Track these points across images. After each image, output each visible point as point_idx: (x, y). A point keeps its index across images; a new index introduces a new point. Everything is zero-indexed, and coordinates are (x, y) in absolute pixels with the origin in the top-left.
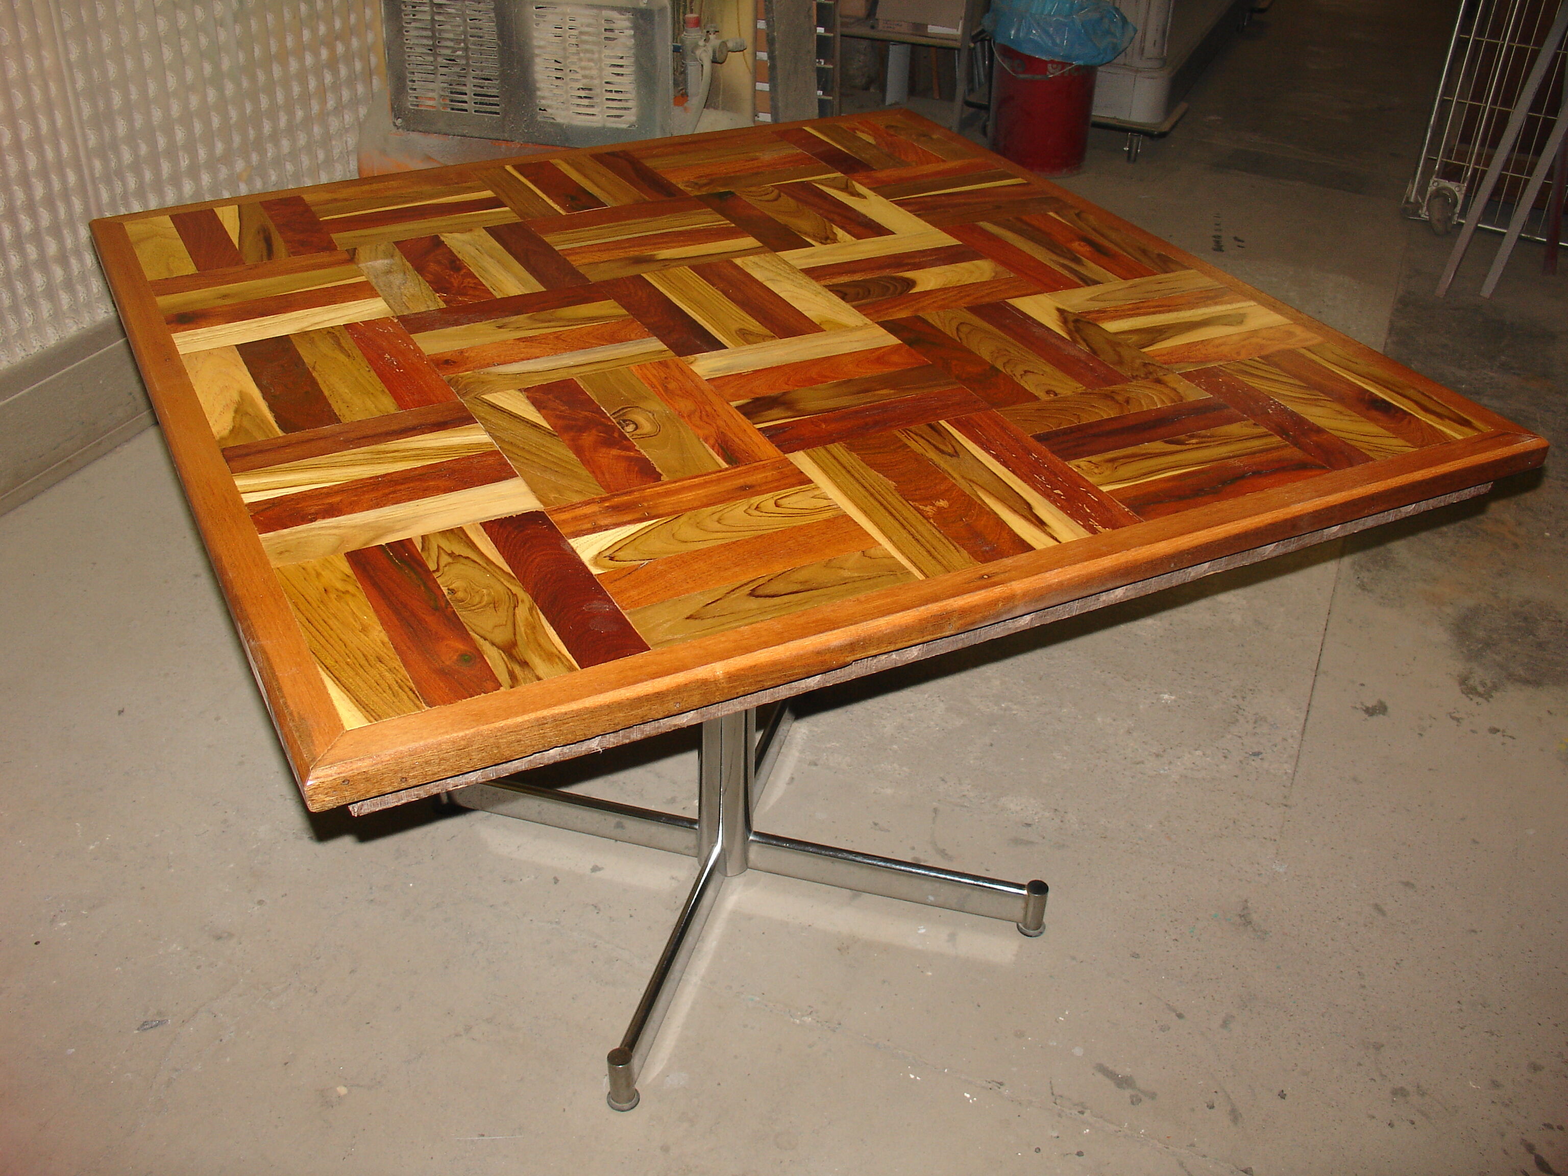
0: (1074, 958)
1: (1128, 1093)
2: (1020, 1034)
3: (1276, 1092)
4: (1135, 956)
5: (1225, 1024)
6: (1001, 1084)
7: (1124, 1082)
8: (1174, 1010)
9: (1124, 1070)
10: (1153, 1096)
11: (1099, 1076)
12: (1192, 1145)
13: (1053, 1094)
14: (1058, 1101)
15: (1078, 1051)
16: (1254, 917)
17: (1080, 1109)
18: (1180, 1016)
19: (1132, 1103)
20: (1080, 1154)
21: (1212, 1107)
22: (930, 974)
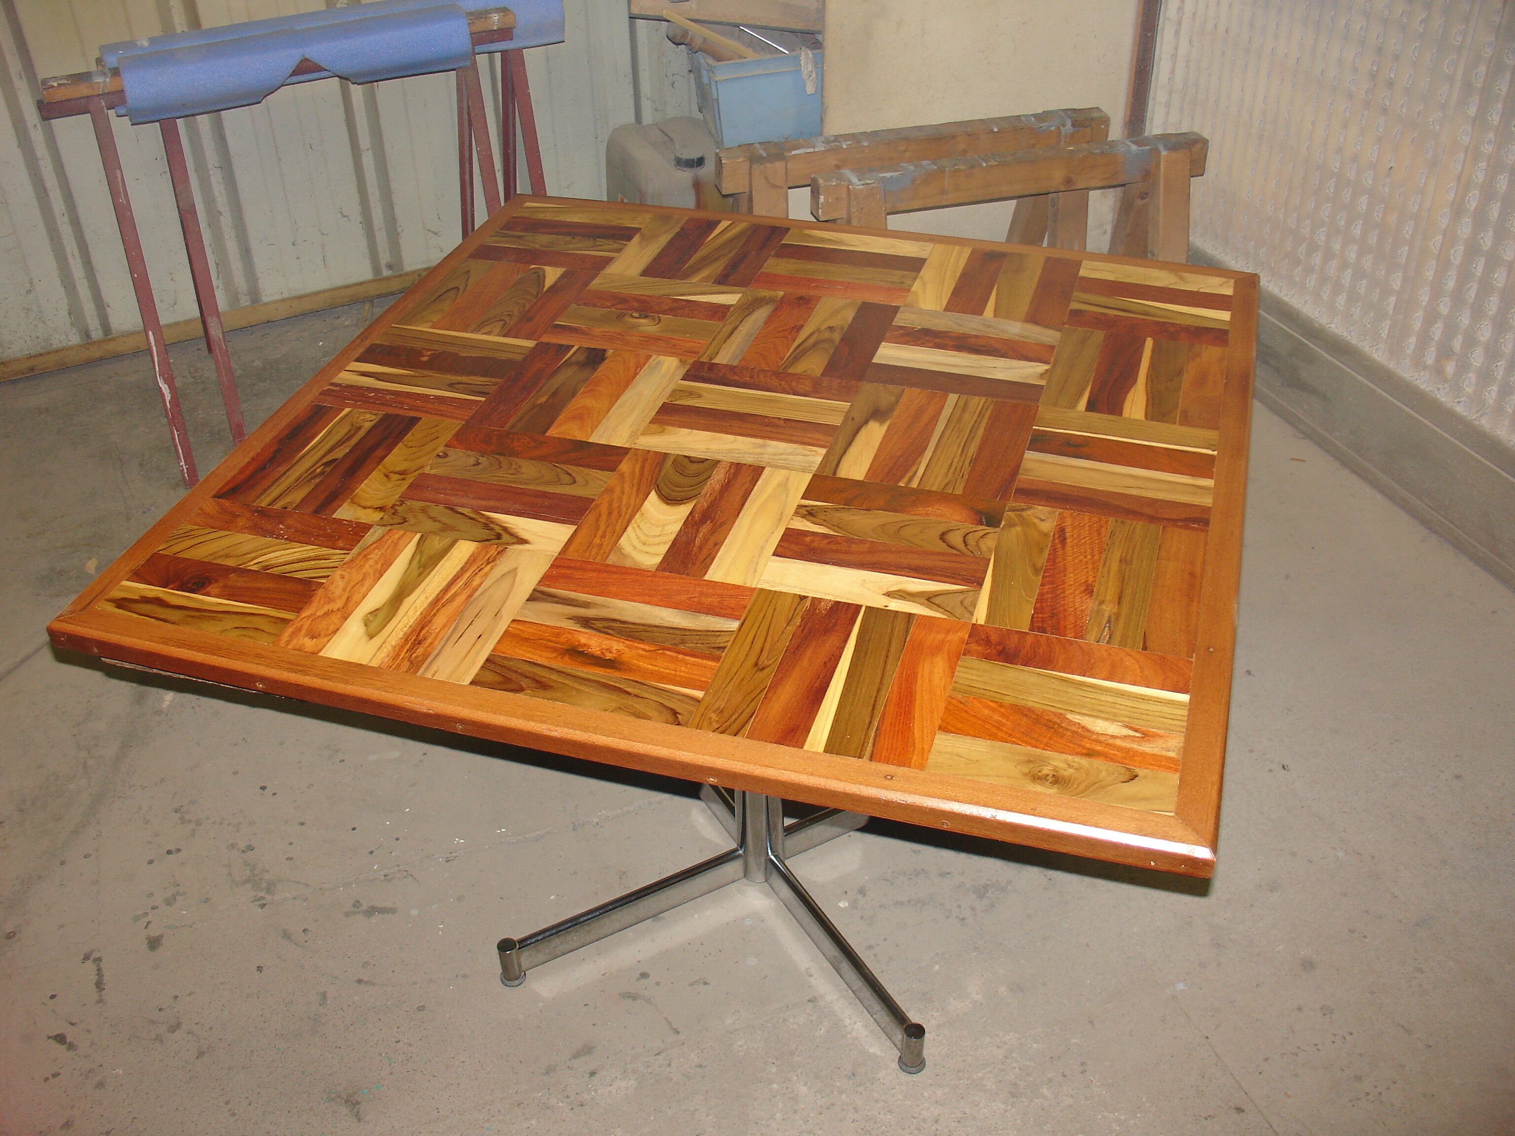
0: (465, 976)
1: (365, 906)
2: (460, 898)
3: (264, 969)
4: (421, 1008)
5: (324, 995)
6: (448, 861)
7: (372, 911)
8: (366, 983)
9: (375, 919)
10: (347, 914)
11: (389, 904)
12: (305, 900)
13: (411, 875)
14: (405, 873)
15: (414, 912)
16: (344, 1110)
17: (389, 877)
18: (360, 981)
19: (358, 902)
20: (371, 852)
21: (304, 931)
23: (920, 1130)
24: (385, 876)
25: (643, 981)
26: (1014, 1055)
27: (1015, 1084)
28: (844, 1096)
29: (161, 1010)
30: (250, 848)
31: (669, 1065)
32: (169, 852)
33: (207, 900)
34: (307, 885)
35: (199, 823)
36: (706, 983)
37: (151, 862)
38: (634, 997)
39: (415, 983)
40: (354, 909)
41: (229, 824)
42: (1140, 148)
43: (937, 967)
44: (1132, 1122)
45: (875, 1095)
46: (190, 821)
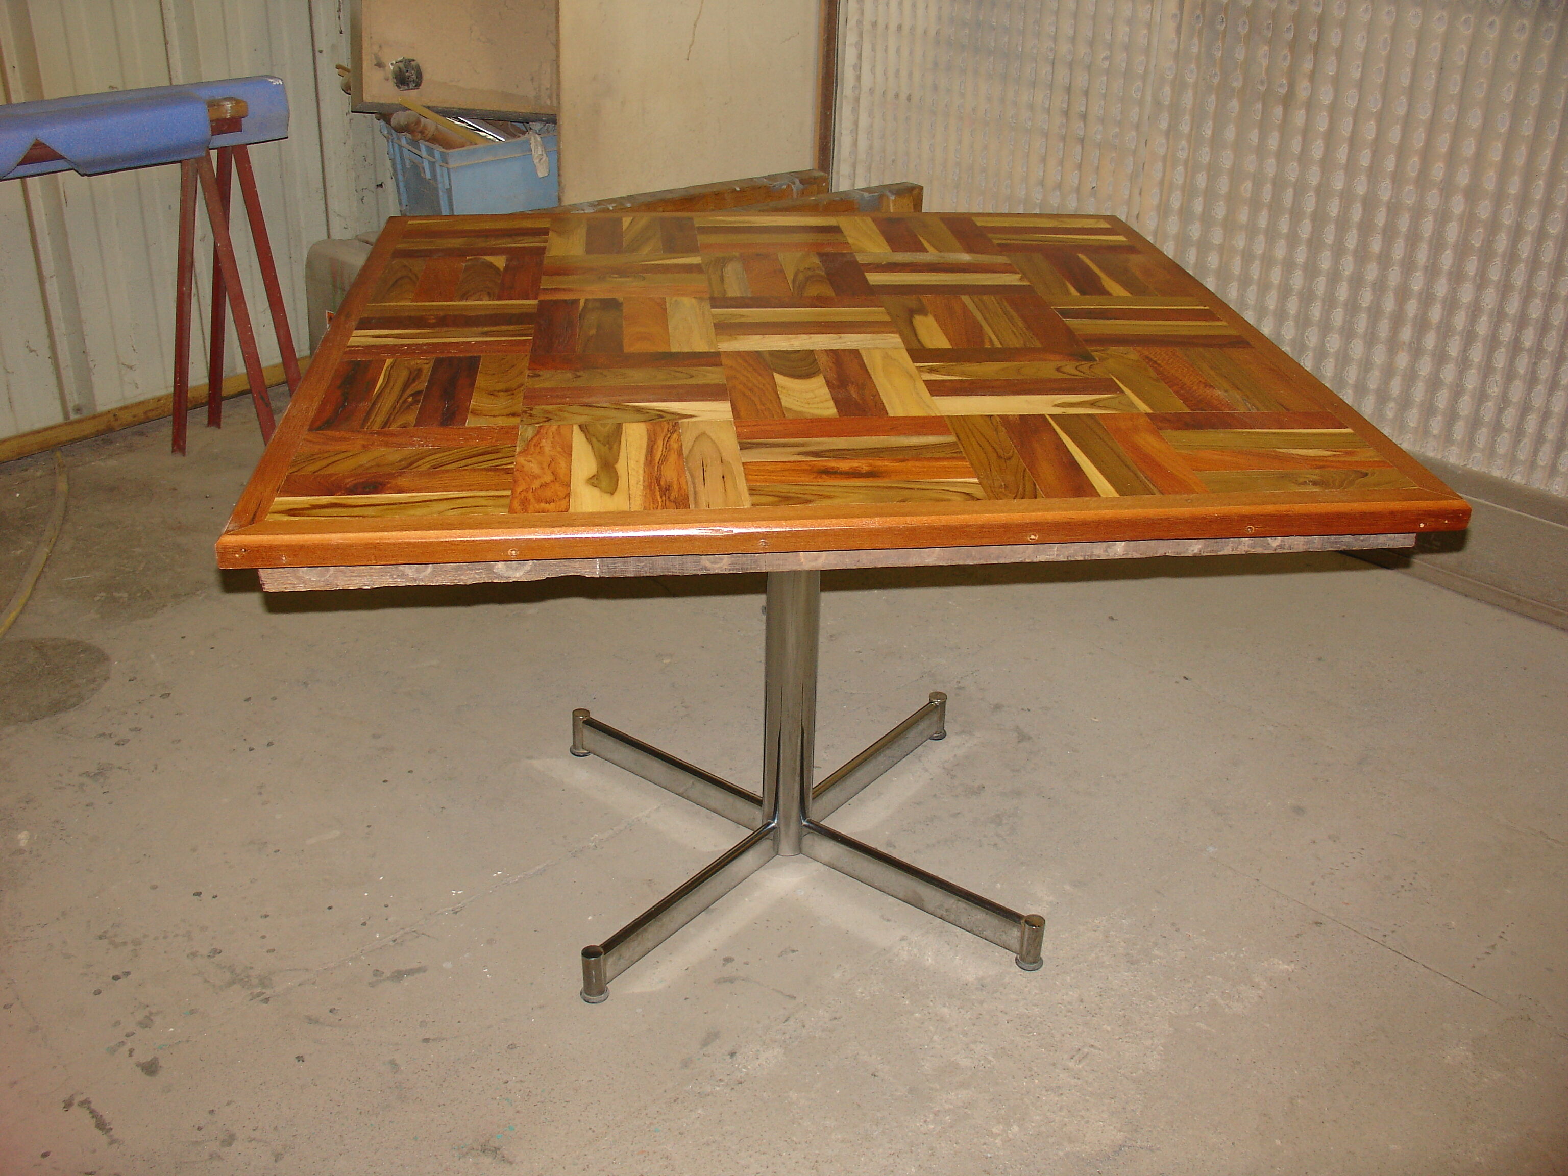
0: (541, 1007)
1: (388, 973)
2: (490, 942)
3: (306, 1057)
4: (512, 1047)
5: (393, 1063)
6: (456, 913)
7: (398, 976)
8: (434, 1040)
9: (407, 982)
10: (372, 985)
11: (414, 965)
12: (314, 983)
13: (423, 934)
14: (415, 933)
15: (448, 965)
16: (487, 1160)
17: (399, 941)
18: (426, 1040)
19: (377, 971)
20: (364, 924)
21: (331, 1011)
22: (590, 918)
23: (1071, 1012)
24: (394, 941)
25: (729, 965)
26: (1112, 933)
27: (1128, 954)
28: (985, 1005)
29: (199, 1129)
30: (217, 952)
31: (804, 1027)
32: (116, 978)
33: (193, 1012)
34: (307, 970)
35: (137, 943)
36: (793, 951)
37: (98, 992)
38: (731, 980)
39: (490, 1027)
40: (375, 979)
41: (177, 935)
42: (871, 195)
43: (999, 885)
44: (1242, 956)
45: (1013, 996)
46: (125, 943)
